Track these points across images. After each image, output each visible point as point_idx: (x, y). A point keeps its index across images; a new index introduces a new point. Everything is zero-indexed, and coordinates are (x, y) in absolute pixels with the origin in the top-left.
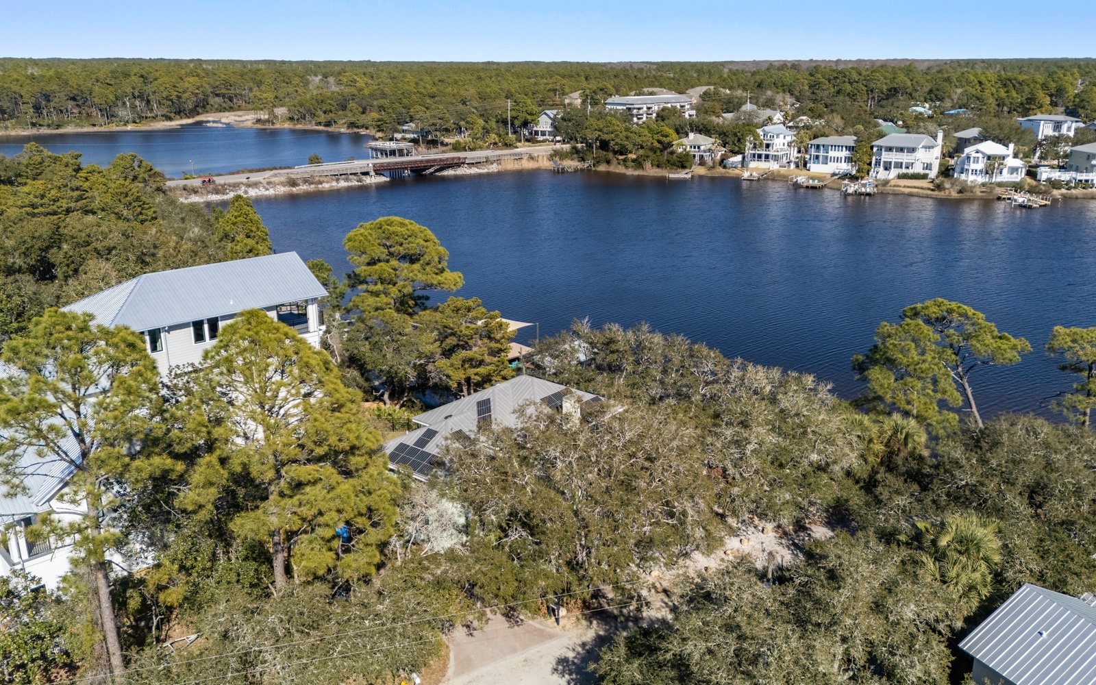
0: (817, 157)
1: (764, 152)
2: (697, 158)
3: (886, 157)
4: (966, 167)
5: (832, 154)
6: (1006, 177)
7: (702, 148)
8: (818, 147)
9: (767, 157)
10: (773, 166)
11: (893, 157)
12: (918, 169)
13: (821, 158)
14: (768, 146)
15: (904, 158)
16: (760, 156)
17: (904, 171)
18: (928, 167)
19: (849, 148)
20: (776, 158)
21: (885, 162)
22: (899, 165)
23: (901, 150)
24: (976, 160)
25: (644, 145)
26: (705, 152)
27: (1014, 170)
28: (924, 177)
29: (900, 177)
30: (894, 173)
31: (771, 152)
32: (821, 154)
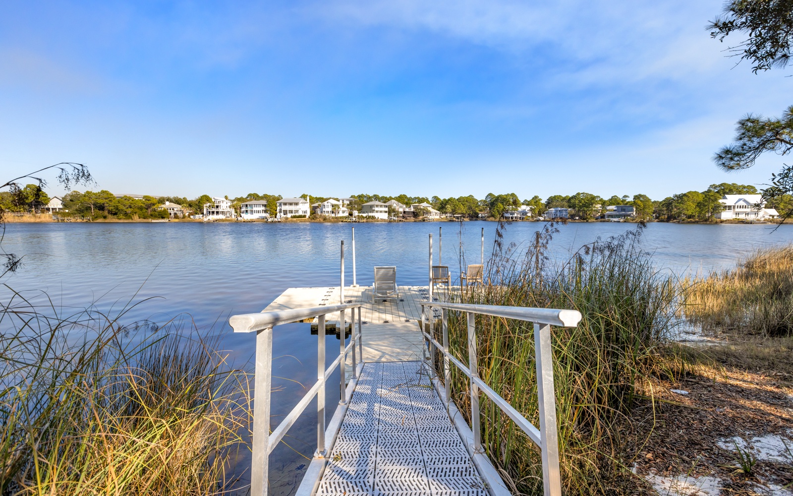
0: (247, 211)
1: (216, 210)
2: (172, 215)
3: (284, 208)
4: (324, 210)
5: (255, 209)
6: (341, 215)
7: (175, 209)
8: (247, 205)
9: (217, 213)
10: (221, 217)
11: (287, 208)
12: (300, 213)
13: (249, 212)
14: (217, 207)
15: (293, 208)
16: (213, 213)
17: (293, 214)
18: (305, 212)
19: (265, 206)
20: (223, 213)
21: (284, 211)
22: (291, 212)
23: (291, 204)
24: (328, 207)
25: (132, 205)
26: (177, 211)
27: (343, 212)
28: (305, 216)
29: (292, 217)
30: (289, 215)
31: (220, 210)
32: (249, 209)
